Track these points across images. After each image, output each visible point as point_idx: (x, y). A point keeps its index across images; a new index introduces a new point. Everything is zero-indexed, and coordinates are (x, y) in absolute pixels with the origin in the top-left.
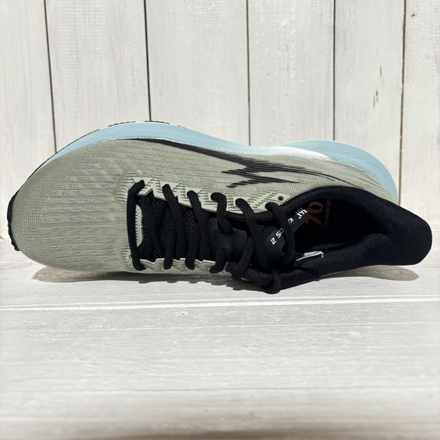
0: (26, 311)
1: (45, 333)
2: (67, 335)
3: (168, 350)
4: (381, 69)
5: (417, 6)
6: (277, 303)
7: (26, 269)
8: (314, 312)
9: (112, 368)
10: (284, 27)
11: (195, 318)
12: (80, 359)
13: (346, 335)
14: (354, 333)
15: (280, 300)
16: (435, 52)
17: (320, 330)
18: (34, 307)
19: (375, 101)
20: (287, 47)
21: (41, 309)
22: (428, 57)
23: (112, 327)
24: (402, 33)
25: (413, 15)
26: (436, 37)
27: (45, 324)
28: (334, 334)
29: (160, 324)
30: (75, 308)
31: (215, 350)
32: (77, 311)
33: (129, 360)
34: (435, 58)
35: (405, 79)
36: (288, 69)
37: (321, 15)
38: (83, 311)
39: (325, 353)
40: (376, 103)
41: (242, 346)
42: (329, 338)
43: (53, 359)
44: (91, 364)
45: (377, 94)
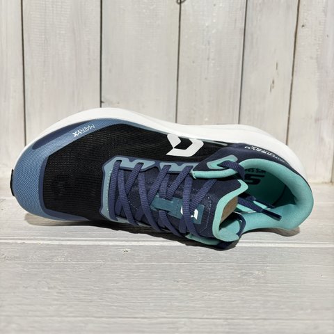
0: (2, 243)
1: (18, 264)
2: (37, 266)
3: (117, 283)
4: (277, 64)
5: (306, 19)
9: (75, 296)
10: (207, 27)
11: (136, 255)
12: (49, 288)
13: (252, 273)
14: (257, 272)
16: (317, 55)
17: (231, 269)
19: (272, 87)
20: (209, 43)
21: (16, 241)
22: (311, 58)
23: (72, 260)
24: (294, 39)
25: (303, 26)
26: (319, 44)
27: (18, 255)
28: (242, 273)
29: (109, 259)
30: (42, 242)
31: (154, 284)
32: (43, 244)
33: (87, 290)
34: (317, 58)
35: (295, 73)
36: (208, 59)
37: (236, 20)
38: (48, 245)
39: (237, 289)
40: (273, 90)
41: (175, 281)
42: (239, 276)
43: (26, 288)
44: (58, 293)
45: (273, 82)
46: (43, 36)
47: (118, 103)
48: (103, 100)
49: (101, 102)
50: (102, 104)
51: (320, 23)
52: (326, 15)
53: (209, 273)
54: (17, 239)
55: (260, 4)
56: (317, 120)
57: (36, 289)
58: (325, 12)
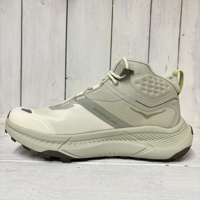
0: (5, 162)
1: (15, 174)
2: (26, 176)
3: (73, 187)
4: (169, 57)
5: (185, 31)
6: (122, 164)
7: (5, 138)
8: (139, 170)
9: (48, 195)
10: (128, 35)
11: (85, 170)
12: (33, 190)
13: (154, 182)
14: (157, 182)
15: (123, 163)
16: (192, 51)
17: (142, 179)
18: (9, 160)
19: (166, 70)
20: (128, 44)
21: (13, 161)
22: (189, 53)
23: (47, 173)
24: (178, 42)
25: (183, 35)
26: (193, 45)
27: (15, 169)
28: (148, 181)
29: (69, 172)
30: (29, 161)
31: (95, 188)
32: (30, 162)
33: (55, 191)
34: (192, 53)
35: (179, 62)
36: (128, 54)
37: (144, 32)
38: (33, 163)
39: (145, 191)
40: (166, 71)
41: (107, 186)
42: (146, 183)
43: (19, 189)
44: (37, 192)
45: (167, 67)
46: (33, 41)
47: (76, 79)
48: (67, 77)
49: (66, 78)
50: (66, 80)
51: (193, 33)
52: (197, 29)
53: (128, 182)
54: (14, 160)
55: (158, 23)
56: (193, 89)
57: (25, 190)
58: (196, 27)
